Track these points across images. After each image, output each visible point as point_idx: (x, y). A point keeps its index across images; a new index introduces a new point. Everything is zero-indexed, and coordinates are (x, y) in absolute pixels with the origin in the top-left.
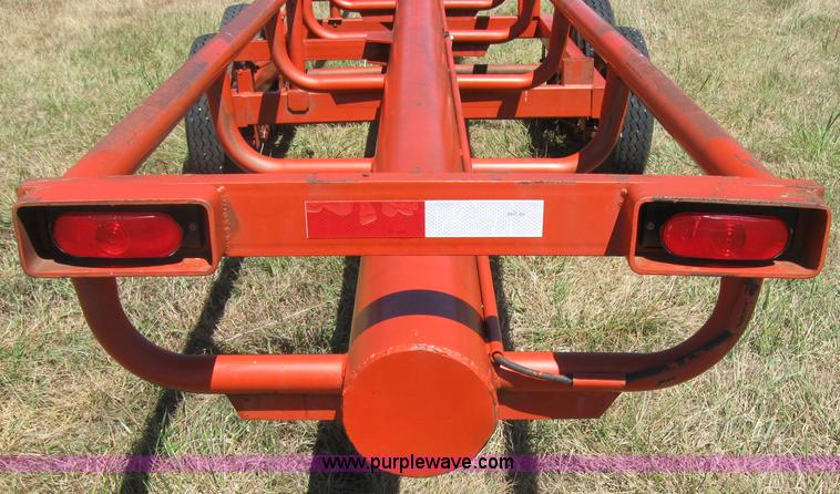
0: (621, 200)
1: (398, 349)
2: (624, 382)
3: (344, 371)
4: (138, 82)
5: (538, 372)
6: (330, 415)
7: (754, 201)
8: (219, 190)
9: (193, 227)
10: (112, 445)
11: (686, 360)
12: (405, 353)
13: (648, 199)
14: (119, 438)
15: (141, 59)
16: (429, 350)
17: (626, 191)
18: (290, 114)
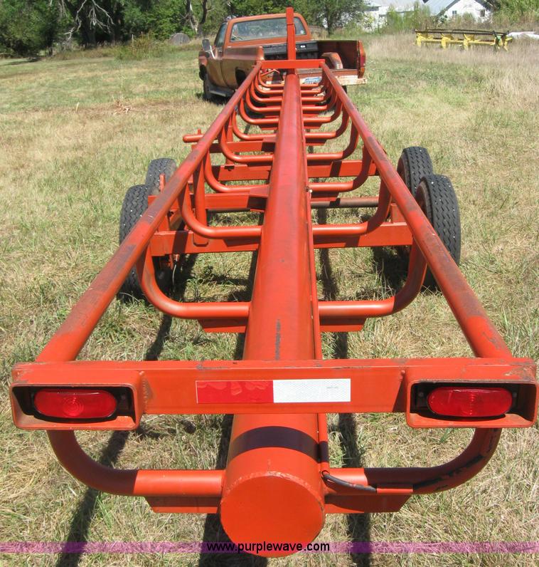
0: (401, 378)
1: (257, 475)
2: (412, 490)
3: (223, 483)
4: (87, 206)
5: (353, 484)
6: (213, 510)
7: (487, 380)
8: (141, 374)
9: (123, 397)
10: (62, 504)
11: (455, 474)
12: (261, 478)
13: (416, 381)
14: (67, 499)
15: (89, 187)
16: (277, 475)
17: (404, 371)
18: (195, 247)
